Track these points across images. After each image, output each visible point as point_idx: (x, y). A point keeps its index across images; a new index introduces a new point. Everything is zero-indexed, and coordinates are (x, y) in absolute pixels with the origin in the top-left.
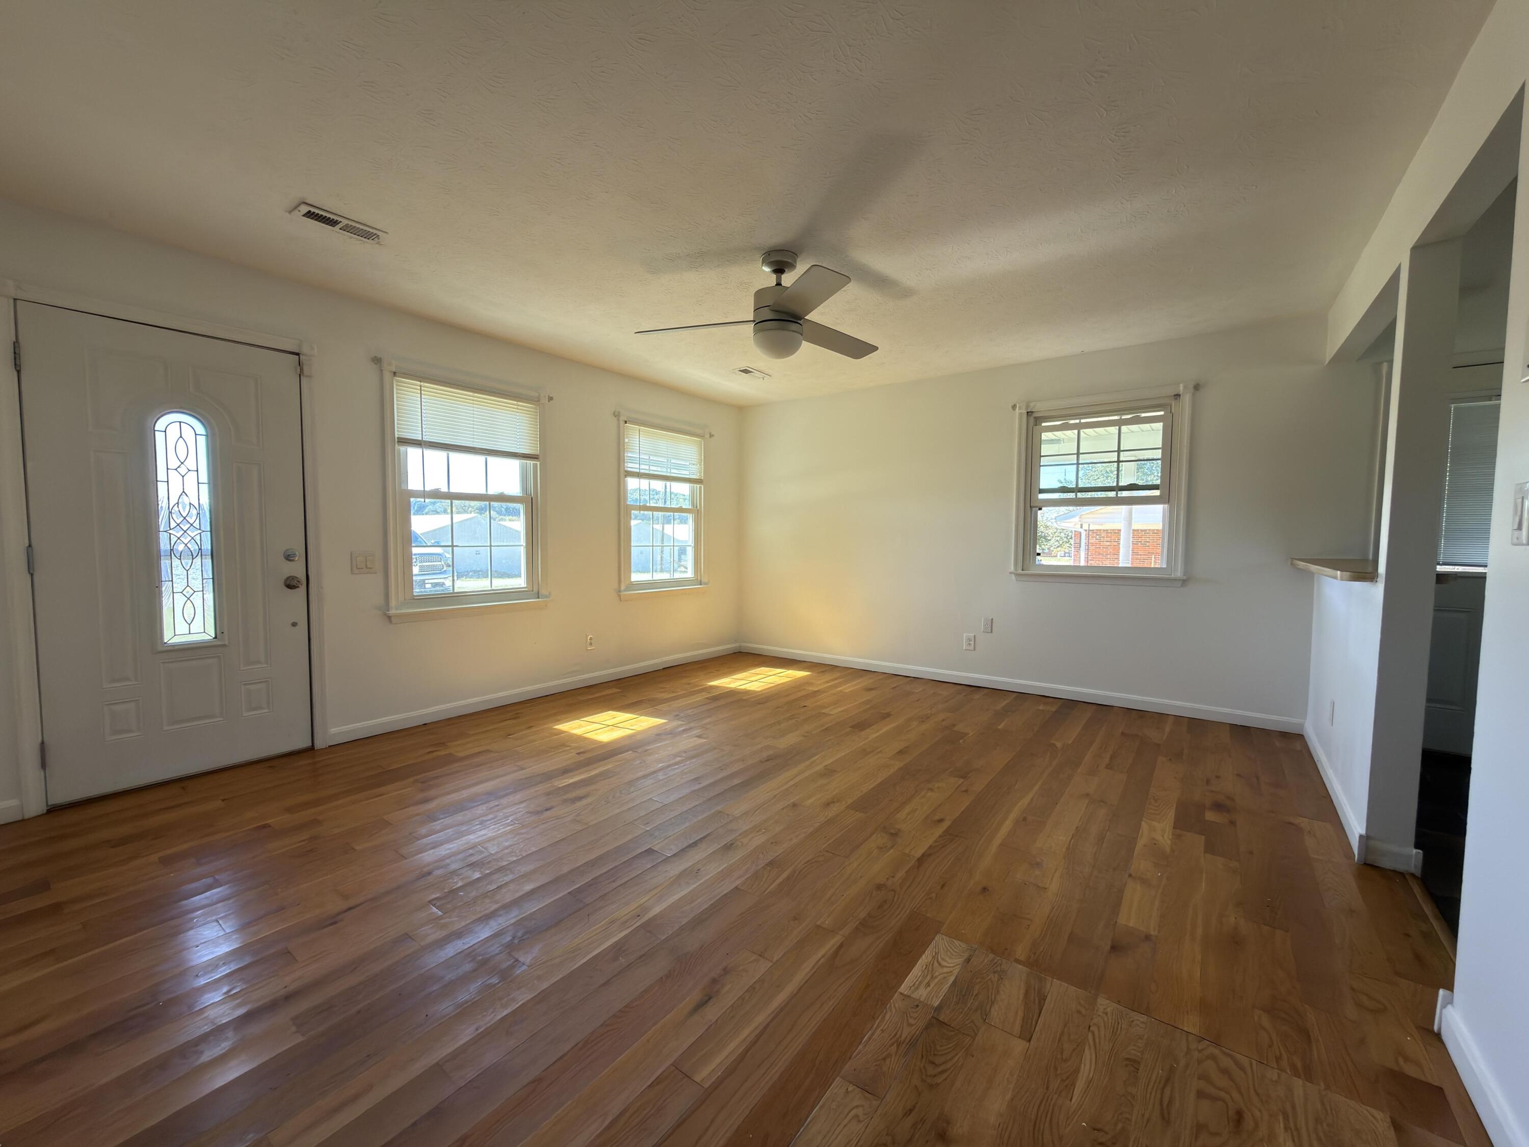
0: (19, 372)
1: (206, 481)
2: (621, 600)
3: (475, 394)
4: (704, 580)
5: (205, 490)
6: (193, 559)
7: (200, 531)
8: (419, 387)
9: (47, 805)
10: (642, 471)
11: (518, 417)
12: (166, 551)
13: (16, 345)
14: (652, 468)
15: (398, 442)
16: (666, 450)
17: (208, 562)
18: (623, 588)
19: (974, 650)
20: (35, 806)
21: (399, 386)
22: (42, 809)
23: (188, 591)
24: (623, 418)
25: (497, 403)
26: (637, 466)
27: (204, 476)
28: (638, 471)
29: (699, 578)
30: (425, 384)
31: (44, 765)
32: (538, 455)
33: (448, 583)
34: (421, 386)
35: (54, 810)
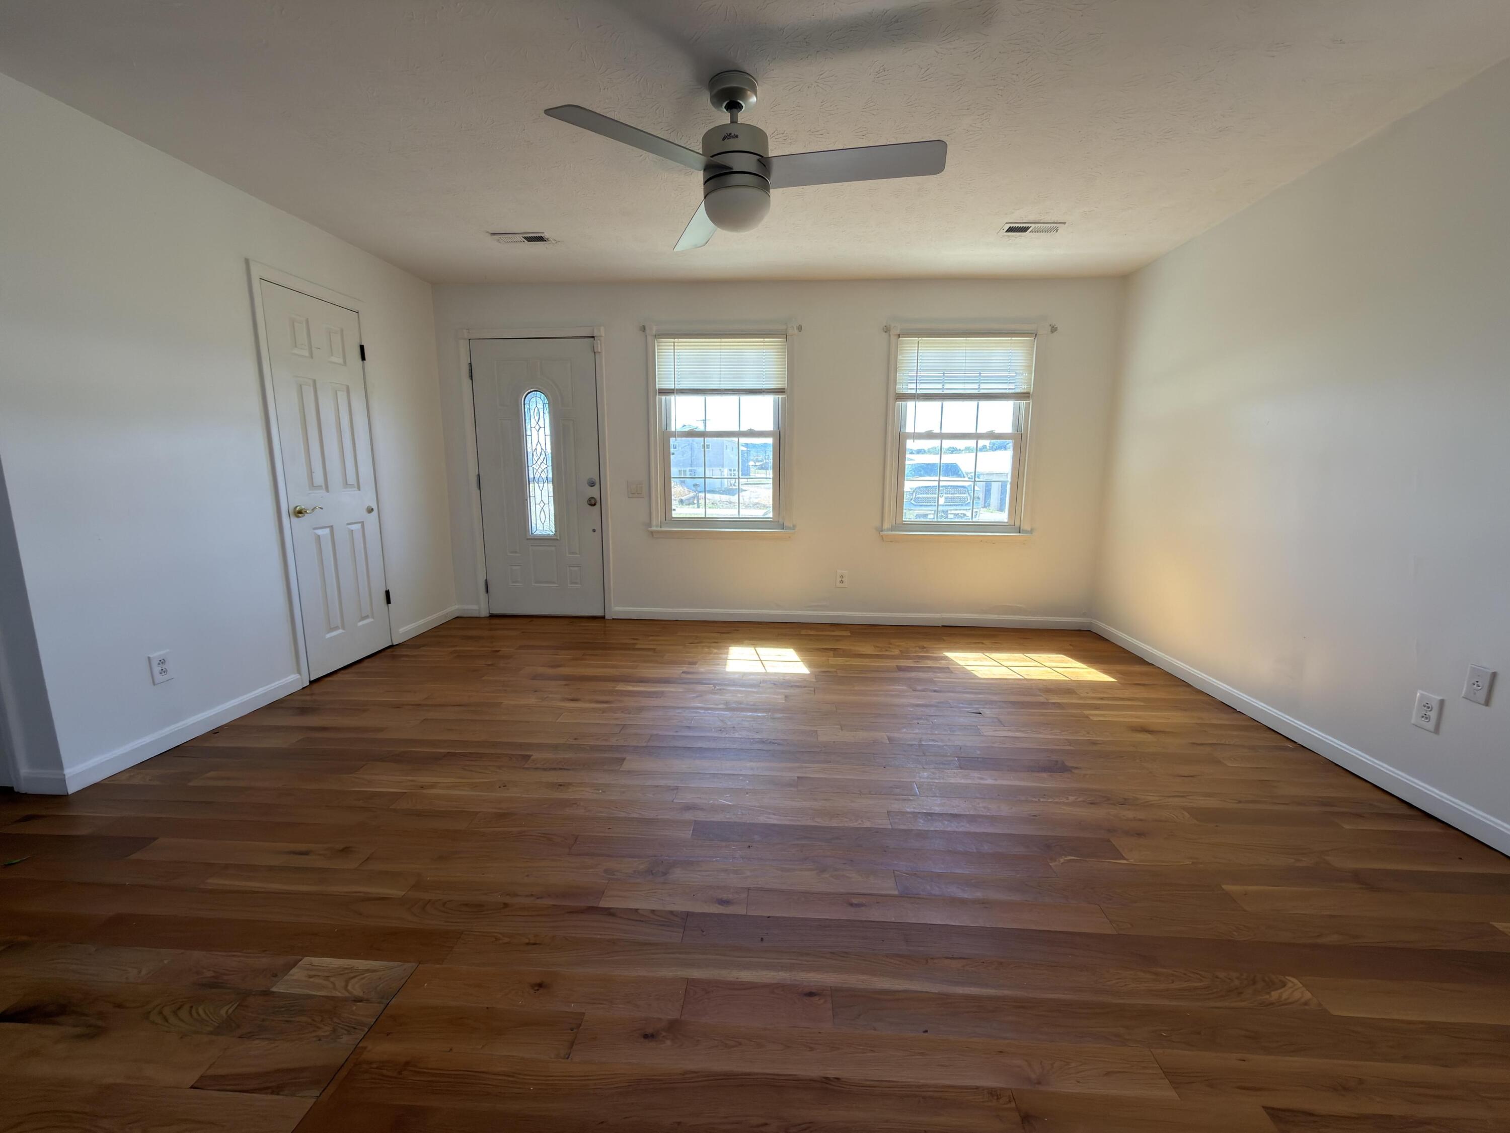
0: (472, 379)
1: (549, 434)
2: (883, 541)
3: (723, 340)
4: (1026, 526)
5: (548, 438)
6: (544, 483)
7: (547, 466)
8: (673, 344)
9: (489, 613)
10: (918, 392)
11: (764, 354)
12: (532, 478)
13: (471, 364)
14: (947, 386)
15: (659, 392)
16: (964, 361)
17: (551, 486)
18: (886, 526)
19: (1437, 730)
20: (484, 613)
21: (660, 346)
22: (488, 615)
23: (542, 504)
24: (894, 332)
25: (741, 344)
26: (913, 386)
27: (548, 432)
28: (914, 392)
29: (1017, 524)
30: (680, 340)
31: (487, 591)
32: (784, 389)
33: (969, 514)
34: (674, 343)
35: (492, 616)
